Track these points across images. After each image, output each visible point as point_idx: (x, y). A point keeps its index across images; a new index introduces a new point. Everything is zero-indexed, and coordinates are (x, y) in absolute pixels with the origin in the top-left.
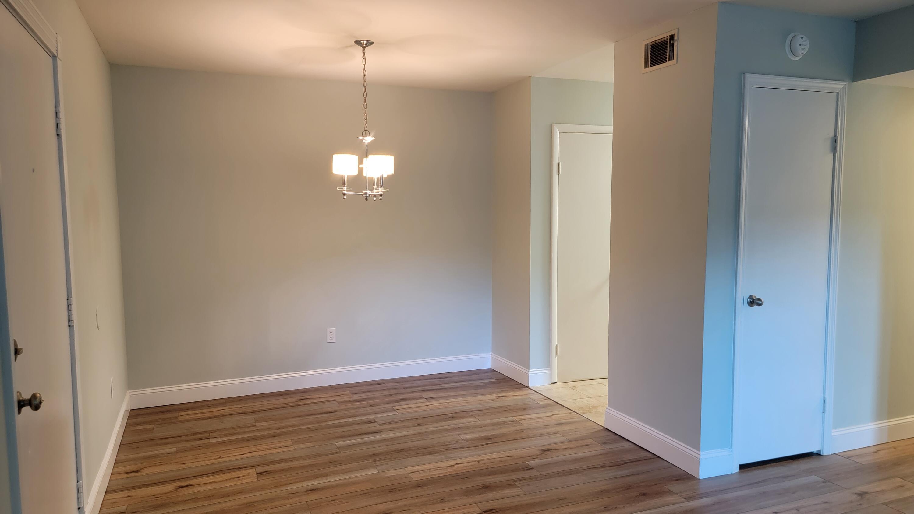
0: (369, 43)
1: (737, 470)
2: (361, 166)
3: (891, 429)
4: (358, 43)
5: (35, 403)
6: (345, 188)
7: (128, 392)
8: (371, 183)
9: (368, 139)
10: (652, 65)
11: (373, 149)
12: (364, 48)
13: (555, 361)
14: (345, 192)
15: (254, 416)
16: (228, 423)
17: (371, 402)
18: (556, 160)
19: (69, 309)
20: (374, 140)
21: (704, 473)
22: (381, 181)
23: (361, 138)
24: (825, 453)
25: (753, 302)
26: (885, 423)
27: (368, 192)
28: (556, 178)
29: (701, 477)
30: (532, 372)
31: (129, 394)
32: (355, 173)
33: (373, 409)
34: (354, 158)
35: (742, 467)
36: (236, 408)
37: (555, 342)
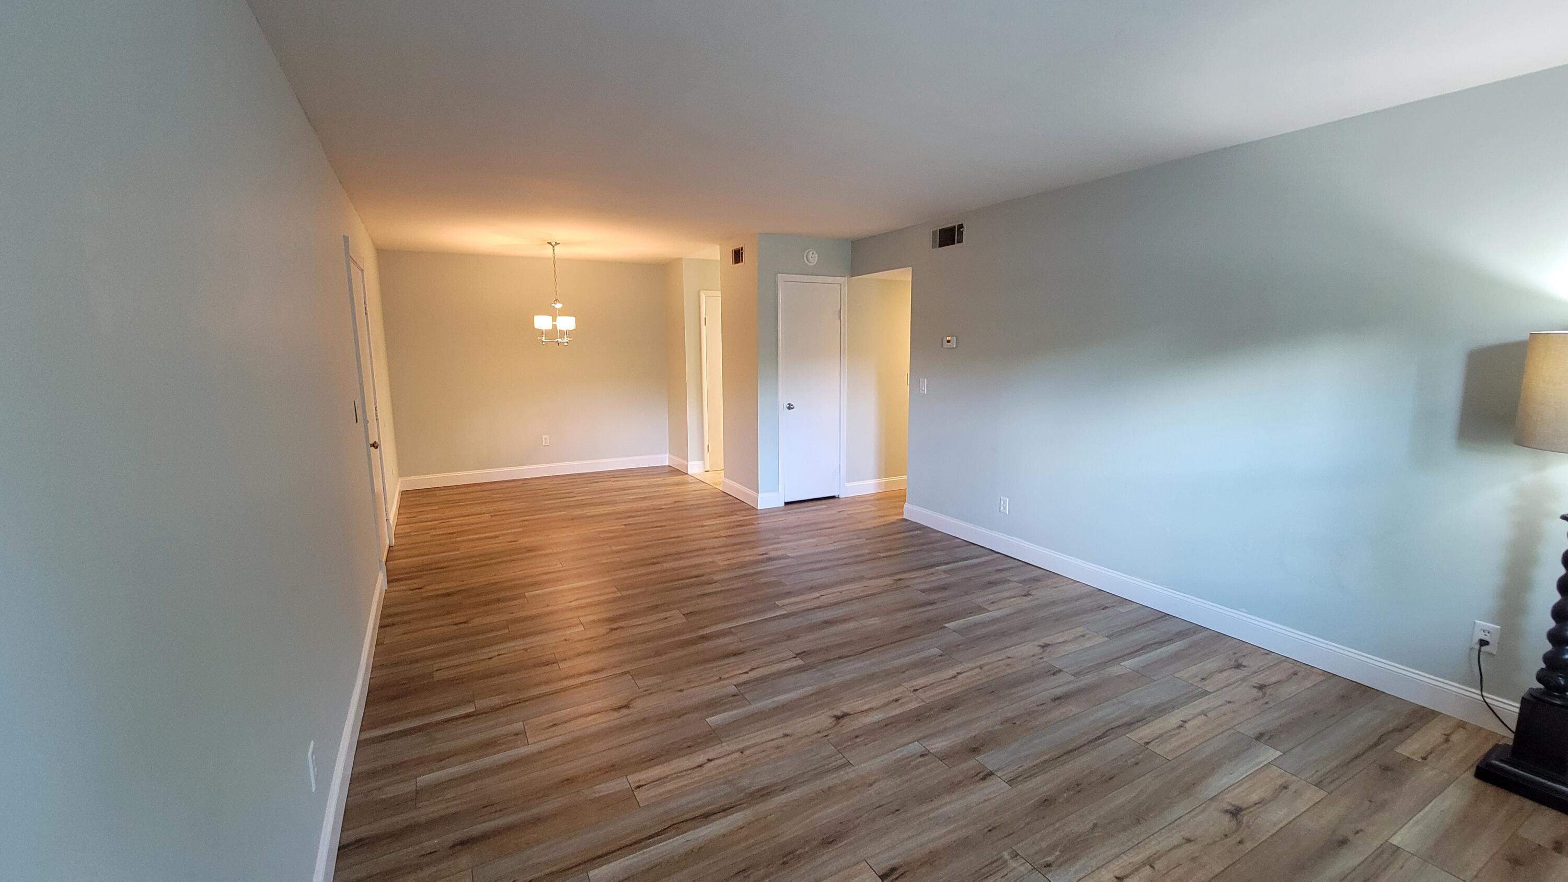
0: (557, 244)
1: (783, 505)
2: (554, 323)
3: (886, 483)
4: (550, 243)
5: (376, 445)
6: (544, 338)
7: (400, 478)
8: (563, 334)
9: (558, 306)
10: (735, 263)
11: (563, 313)
12: (553, 246)
13: (707, 455)
14: (544, 340)
15: (491, 492)
16: (470, 496)
17: (573, 484)
18: (703, 316)
19: (376, 410)
20: (562, 307)
21: (760, 507)
22: (568, 333)
23: (553, 305)
24: (841, 497)
25: (790, 407)
26: (883, 480)
27: (560, 340)
28: (703, 328)
29: (759, 508)
30: (690, 463)
31: (401, 479)
32: (550, 327)
33: (574, 487)
34: (548, 319)
35: (786, 504)
36: (478, 488)
37: (707, 443)
